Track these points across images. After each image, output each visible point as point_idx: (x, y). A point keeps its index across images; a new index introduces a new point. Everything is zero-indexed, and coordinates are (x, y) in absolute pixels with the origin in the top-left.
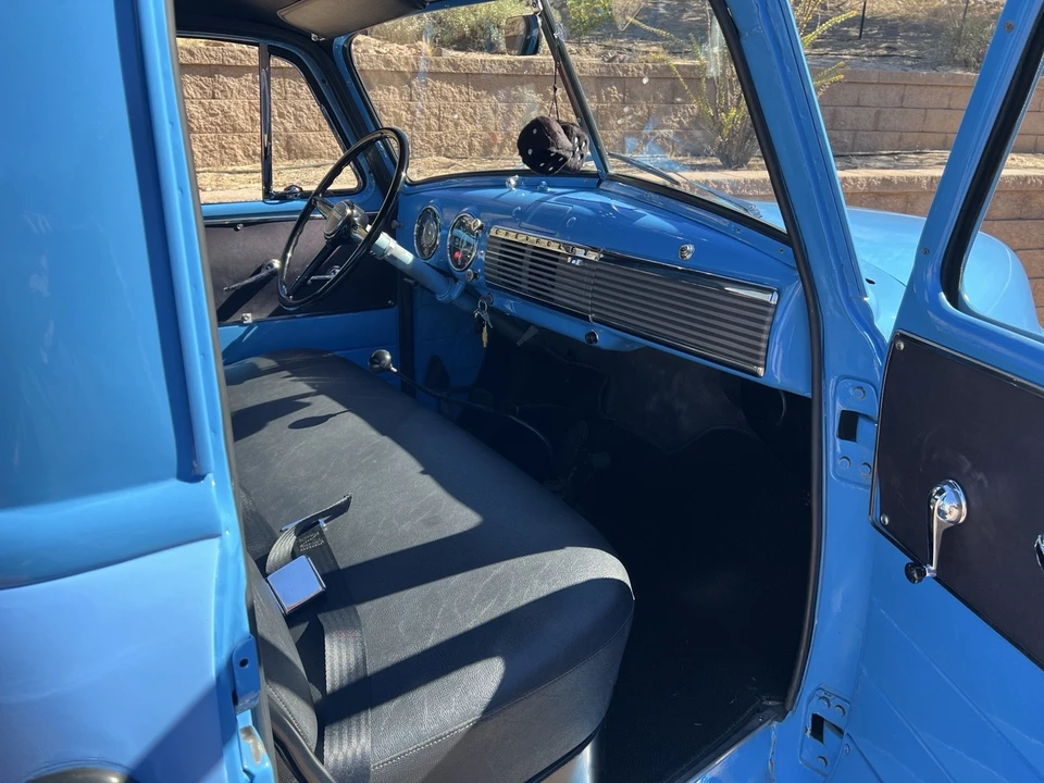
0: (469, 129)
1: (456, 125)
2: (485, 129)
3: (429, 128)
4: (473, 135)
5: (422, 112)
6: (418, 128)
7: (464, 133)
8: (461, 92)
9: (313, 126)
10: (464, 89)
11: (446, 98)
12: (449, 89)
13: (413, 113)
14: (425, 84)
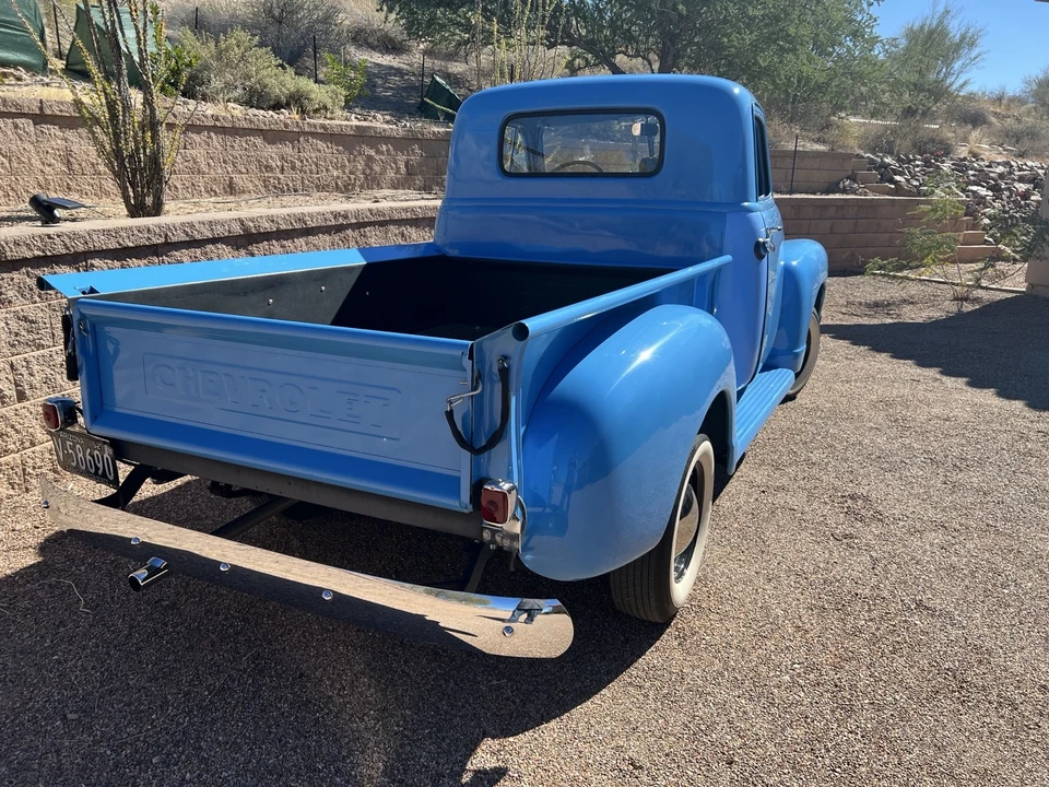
0: (335, 173)
1: (327, 170)
2: (344, 173)
4: (338, 178)
7: (332, 176)
8: (328, 147)
9: (244, 170)
10: (330, 145)
11: (320, 151)
12: (321, 145)
14: (308, 141)
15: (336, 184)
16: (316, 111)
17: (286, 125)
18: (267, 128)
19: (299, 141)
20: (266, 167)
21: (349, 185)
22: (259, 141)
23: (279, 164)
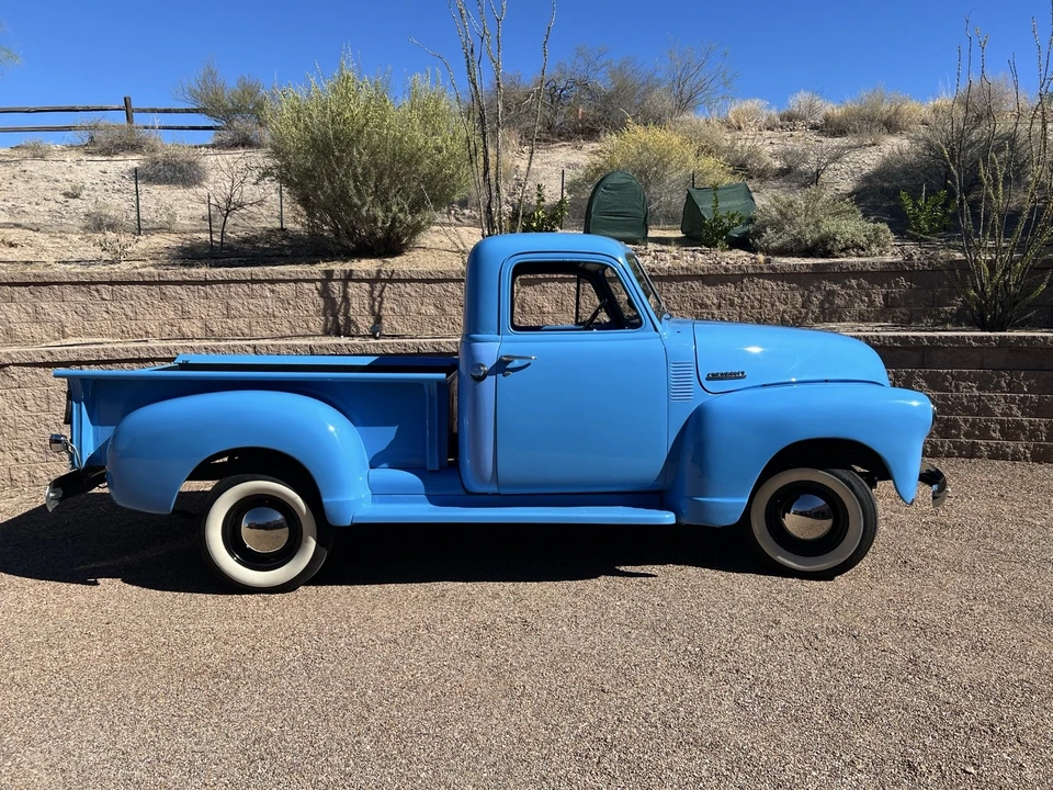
0: (782, 308)
1: (773, 305)
2: (794, 307)
3: (753, 307)
4: (784, 312)
5: (749, 298)
6: (746, 308)
7: (778, 310)
8: (778, 285)
9: (676, 308)
10: (780, 283)
11: (766, 289)
12: (768, 283)
13: (742, 299)
14: (753, 281)
15: (782, 317)
16: (843, 250)
17: (726, 270)
18: (706, 273)
19: (742, 282)
20: (701, 305)
21: (798, 318)
22: (696, 285)
23: (715, 301)
